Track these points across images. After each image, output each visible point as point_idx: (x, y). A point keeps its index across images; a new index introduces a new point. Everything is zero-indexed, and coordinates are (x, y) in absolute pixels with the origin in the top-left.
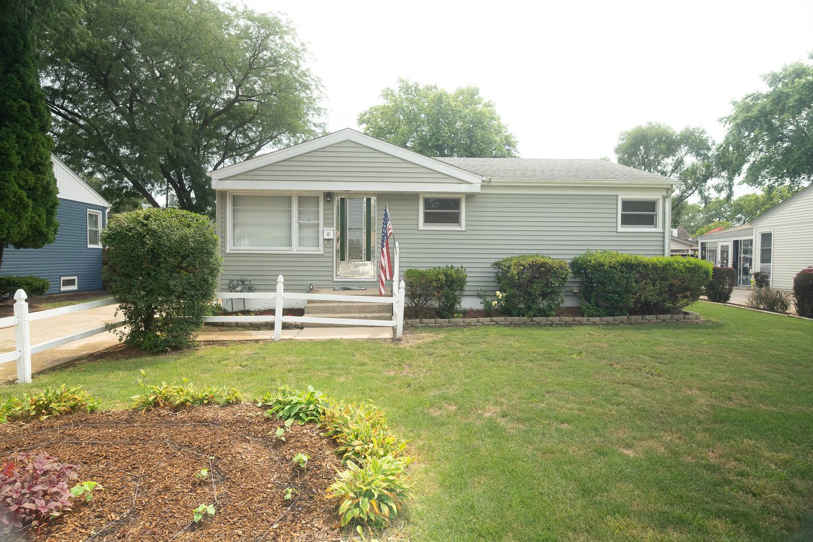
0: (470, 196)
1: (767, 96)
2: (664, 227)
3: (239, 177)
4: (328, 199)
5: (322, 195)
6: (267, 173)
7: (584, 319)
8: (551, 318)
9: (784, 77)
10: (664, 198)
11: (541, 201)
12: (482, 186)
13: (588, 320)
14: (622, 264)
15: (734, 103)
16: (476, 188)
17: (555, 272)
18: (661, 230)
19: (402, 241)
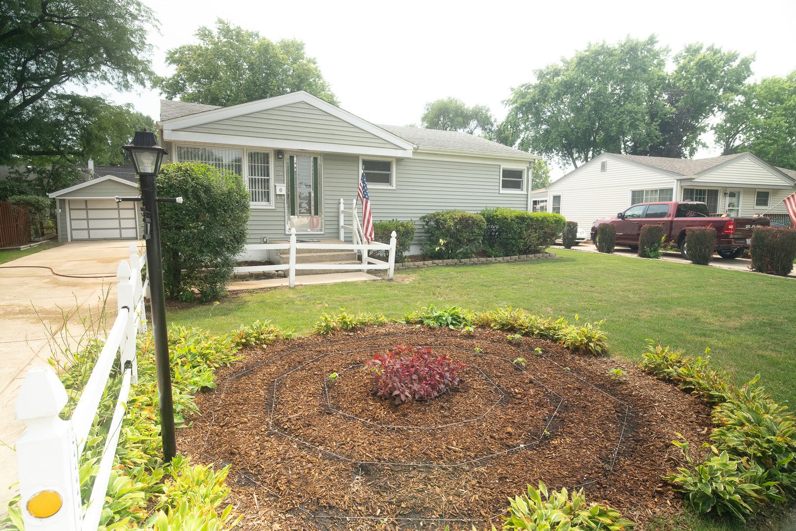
0: (399, 160)
1: (535, 87)
2: (527, 191)
3: (195, 129)
4: (280, 156)
5: (273, 152)
6: (225, 127)
7: (493, 259)
8: (472, 259)
9: (547, 74)
10: (528, 169)
11: (450, 167)
12: (413, 152)
13: (496, 260)
14: (517, 217)
15: (512, 89)
16: (409, 154)
17: (477, 224)
18: (526, 193)
19: (346, 198)
